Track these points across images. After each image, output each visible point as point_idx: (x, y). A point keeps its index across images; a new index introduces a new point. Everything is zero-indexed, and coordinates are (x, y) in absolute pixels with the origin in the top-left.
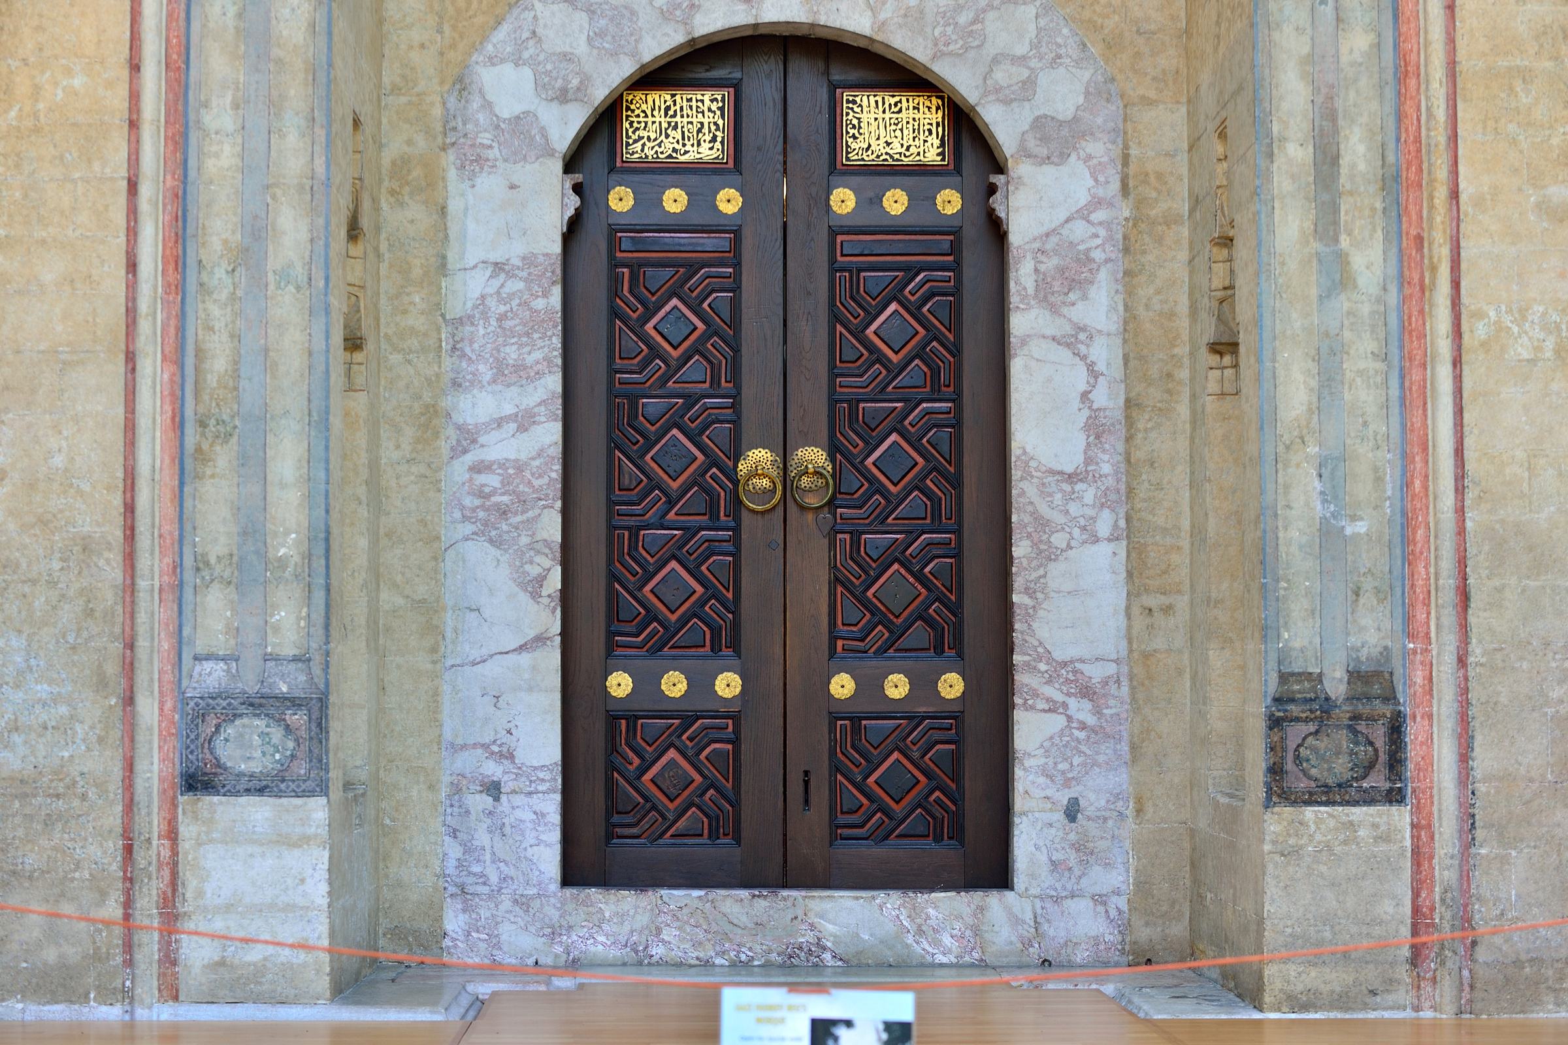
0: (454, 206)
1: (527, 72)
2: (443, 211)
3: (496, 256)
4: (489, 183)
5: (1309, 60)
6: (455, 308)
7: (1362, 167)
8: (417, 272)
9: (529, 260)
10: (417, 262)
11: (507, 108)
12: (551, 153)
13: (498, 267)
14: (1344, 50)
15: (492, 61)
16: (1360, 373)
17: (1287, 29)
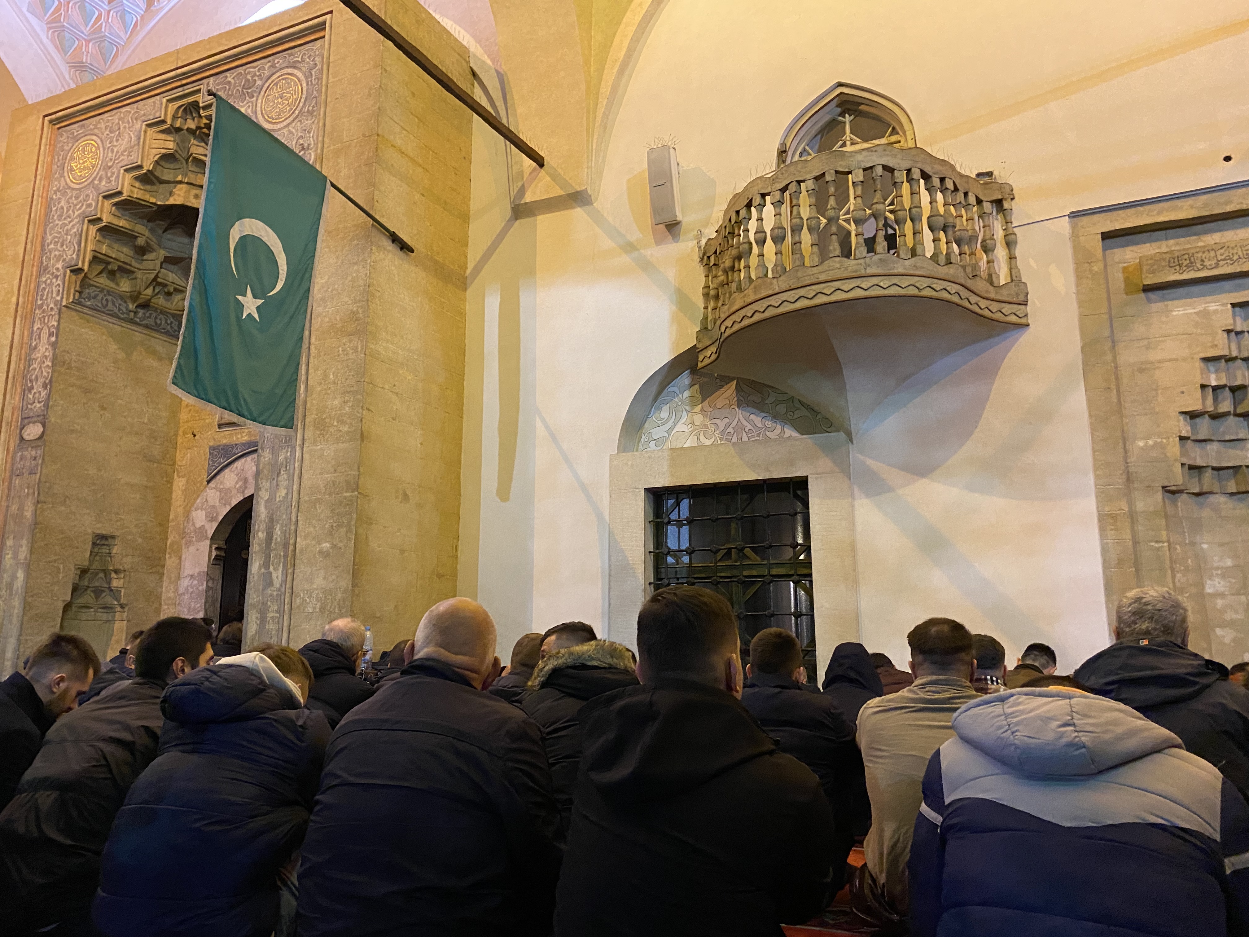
0: (183, 557)
1: (204, 512)
2: (180, 558)
3: (191, 573)
4: (192, 549)
5: (267, 501)
6: (181, 590)
7: (279, 540)
8: (173, 579)
9: (199, 574)
10: (173, 576)
11: (198, 524)
12: (207, 538)
13: (192, 576)
14: (278, 496)
15: (196, 509)
16: (272, 618)
17: (263, 490)
